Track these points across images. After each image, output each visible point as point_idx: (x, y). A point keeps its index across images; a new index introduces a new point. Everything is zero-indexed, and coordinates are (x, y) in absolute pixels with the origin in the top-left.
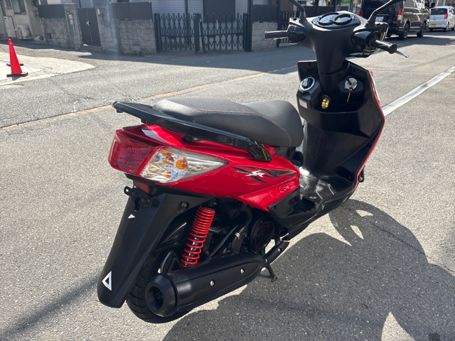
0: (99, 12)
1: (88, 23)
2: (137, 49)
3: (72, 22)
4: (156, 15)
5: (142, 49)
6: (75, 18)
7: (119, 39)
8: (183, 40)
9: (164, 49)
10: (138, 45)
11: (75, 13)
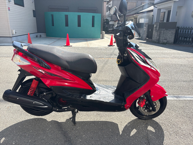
0: (155, 26)
1: (150, 30)
2: (165, 41)
3: (145, 30)
4: (177, 27)
5: (168, 42)
6: (147, 28)
7: (159, 37)
8: (191, 39)
9: (177, 42)
10: (166, 40)
11: (147, 26)
